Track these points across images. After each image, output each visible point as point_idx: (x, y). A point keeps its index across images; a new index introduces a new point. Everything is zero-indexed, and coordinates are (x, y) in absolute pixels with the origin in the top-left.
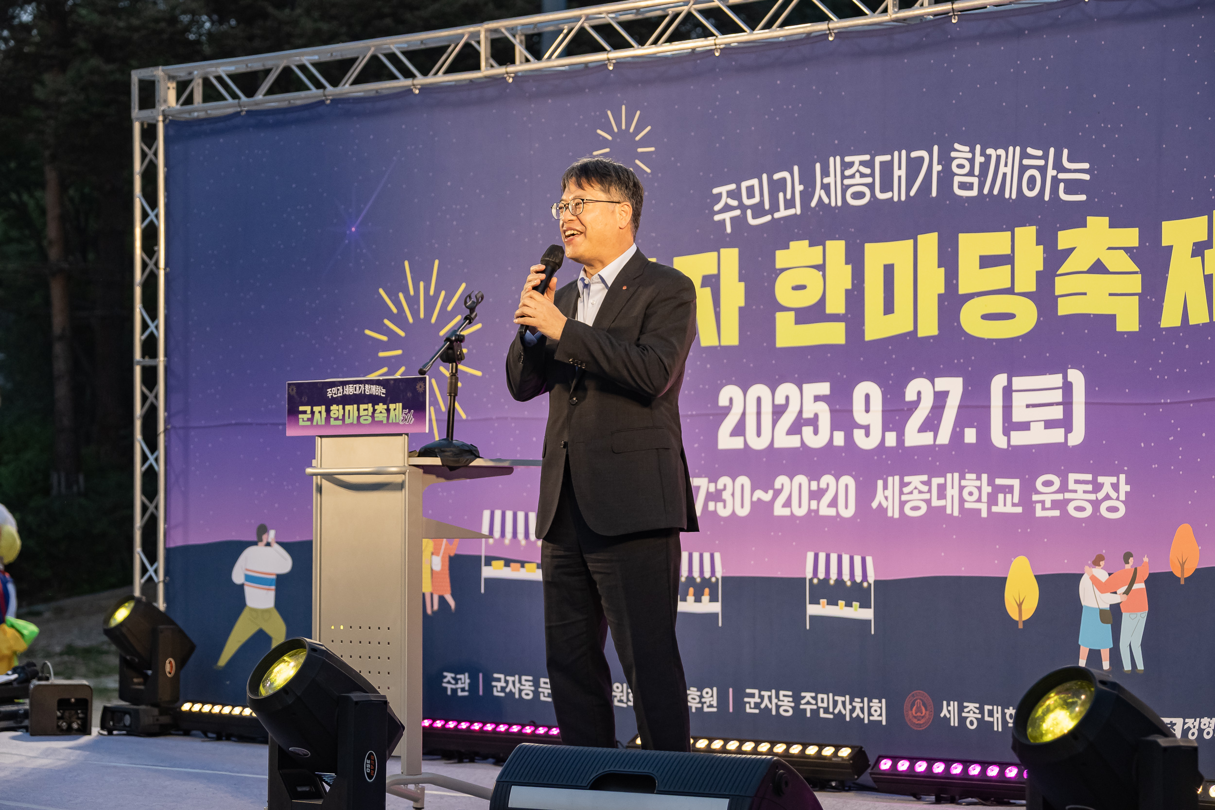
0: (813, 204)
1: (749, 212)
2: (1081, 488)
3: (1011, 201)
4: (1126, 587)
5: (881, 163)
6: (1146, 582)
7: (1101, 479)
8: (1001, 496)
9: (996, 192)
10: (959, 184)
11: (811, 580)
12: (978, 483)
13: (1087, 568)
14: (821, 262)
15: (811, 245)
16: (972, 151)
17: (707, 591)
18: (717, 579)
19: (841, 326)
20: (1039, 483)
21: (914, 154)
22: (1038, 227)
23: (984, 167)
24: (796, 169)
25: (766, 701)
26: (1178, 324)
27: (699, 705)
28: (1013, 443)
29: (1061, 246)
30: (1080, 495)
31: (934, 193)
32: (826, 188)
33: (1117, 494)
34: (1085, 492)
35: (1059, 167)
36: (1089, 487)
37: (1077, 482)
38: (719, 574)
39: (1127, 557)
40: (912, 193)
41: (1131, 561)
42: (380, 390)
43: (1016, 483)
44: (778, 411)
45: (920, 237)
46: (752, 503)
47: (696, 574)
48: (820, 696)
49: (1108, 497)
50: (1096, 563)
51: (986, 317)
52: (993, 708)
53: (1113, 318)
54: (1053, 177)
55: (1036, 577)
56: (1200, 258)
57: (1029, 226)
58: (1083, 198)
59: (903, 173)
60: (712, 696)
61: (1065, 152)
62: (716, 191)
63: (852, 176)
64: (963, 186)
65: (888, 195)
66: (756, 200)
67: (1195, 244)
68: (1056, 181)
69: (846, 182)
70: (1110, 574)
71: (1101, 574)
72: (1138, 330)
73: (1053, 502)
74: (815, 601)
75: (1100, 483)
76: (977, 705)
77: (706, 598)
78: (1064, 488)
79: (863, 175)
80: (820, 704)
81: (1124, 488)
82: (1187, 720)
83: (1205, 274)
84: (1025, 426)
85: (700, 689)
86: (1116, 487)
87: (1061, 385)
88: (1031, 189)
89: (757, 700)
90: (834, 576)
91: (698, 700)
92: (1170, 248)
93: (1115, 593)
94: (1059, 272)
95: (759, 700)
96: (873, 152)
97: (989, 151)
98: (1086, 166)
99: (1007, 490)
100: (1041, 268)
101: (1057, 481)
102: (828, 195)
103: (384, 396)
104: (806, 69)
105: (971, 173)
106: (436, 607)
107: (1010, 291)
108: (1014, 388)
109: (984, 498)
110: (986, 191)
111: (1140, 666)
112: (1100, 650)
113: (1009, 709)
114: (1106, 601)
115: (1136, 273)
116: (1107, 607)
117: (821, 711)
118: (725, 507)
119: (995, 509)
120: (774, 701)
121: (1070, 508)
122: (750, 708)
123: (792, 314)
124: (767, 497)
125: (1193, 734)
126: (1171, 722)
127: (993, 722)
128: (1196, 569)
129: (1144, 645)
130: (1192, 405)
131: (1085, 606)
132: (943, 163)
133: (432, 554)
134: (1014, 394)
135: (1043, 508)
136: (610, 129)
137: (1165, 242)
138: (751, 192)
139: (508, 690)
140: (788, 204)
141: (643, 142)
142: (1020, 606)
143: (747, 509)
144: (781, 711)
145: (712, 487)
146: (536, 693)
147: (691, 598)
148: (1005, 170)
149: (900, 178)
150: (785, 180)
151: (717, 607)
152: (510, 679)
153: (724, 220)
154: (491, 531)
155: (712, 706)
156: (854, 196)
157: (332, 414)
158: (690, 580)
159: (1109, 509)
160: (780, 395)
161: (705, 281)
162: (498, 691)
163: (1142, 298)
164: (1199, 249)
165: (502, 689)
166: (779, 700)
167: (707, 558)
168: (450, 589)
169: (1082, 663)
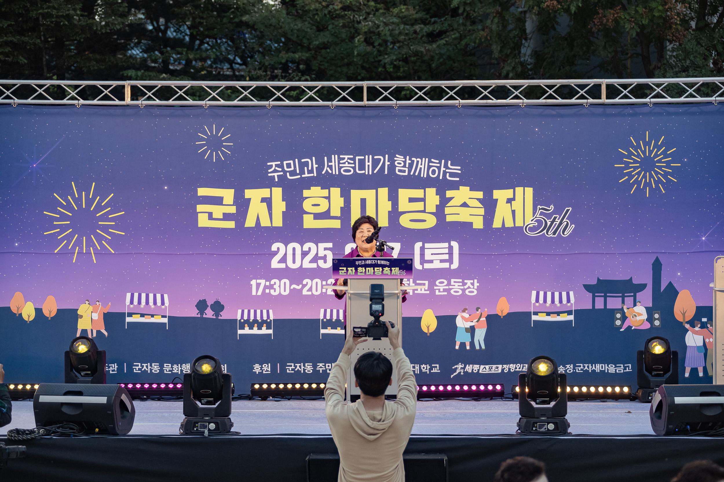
0: (323, 173)
1: (288, 174)
2: (457, 284)
3: (424, 178)
5: (359, 159)
6: (486, 318)
7: (466, 281)
8: (419, 287)
9: (416, 174)
11: (322, 320)
12: (408, 282)
13: (459, 313)
14: (328, 196)
15: (321, 189)
16: (405, 158)
17: (265, 325)
18: (271, 320)
19: (339, 221)
20: (437, 283)
21: (375, 157)
22: (436, 189)
23: (411, 165)
24: (314, 158)
25: (298, 367)
26: (500, 226)
27: (261, 371)
29: (447, 196)
30: (456, 287)
31: (386, 173)
32: (331, 167)
33: (473, 287)
34: (458, 286)
35: (446, 166)
36: (461, 284)
37: (455, 282)
38: (272, 318)
39: (477, 309)
40: (375, 172)
41: (479, 310)
43: (426, 282)
44: (304, 254)
45: (379, 189)
46: (290, 290)
47: (259, 318)
48: (327, 365)
49: (469, 288)
50: (464, 311)
51: (411, 221)
53: (471, 223)
54: (443, 171)
55: (436, 317)
56: (510, 204)
57: (432, 188)
58: (458, 179)
59: (370, 164)
60: (268, 367)
61: (449, 162)
62: (268, 164)
63: (344, 163)
64: (400, 171)
65: (363, 172)
66: (292, 169)
67: (507, 199)
68: (445, 173)
69: (341, 165)
70: (470, 315)
71: (466, 315)
73: (444, 289)
74: (325, 327)
77: (264, 328)
78: (449, 284)
79: (349, 163)
80: (327, 368)
81: (476, 284)
82: (503, 366)
83: (512, 210)
84: (431, 261)
85: (261, 364)
86: (473, 284)
87: (448, 247)
88: (434, 174)
89: (293, 367)
90: (335, 317)
91: (260, 369)
92: (497, 200)
93: (472, 322)
94: (446, 206)
96: (355, 155)
97: (413, 159)
98: (459, 168)
99: (422, 285)
100: (438, 204)
101: (446, 282)
102: (331, 170)
103: (388, 265)
104: (319, 120)
105: (404, 166)
106: (95, 335)
107: (424, 211)
108: (425, 247)
110: (412, 173)
111: (483, 347)
113: (423, 365)
114: (468, 325)
115: (482, 208)
116: (469, 327)
117: (328, 370)
118: (275, 291)
119: (416, 292)
120: (302, 367)
121: (452, 292)
122: (289, 371)
123: (312, 215)
124: (299, 287)
125: (506, 370)
126: (497, 366)
128: (508, 313)
129: (485, 340)
130: (506, 255)
131: (459, 327)
132: (391, 161)
133: (92, 312)
134: (425, 250)
135: (439, 291)
136: (206, 134)
137: (495, 197)
138: (289, 166)
139: (143, 370)
140: (310, 172)
141: (226, 141)
142: (428, 327)
143: (287, 292)
144: (306, 371)
145: (268, 283)
146: (161, 370)
147: (255, 328)
148: (421, 166)
149: (369, 166)
150: (308, 162)
151: (270, 331)
152: (145, 365)
153: (274, 176)
154: (132, 302)
155: (268, 371)
156: (345, 171)
157: (358, 271)
158: (255, 321)
159: (470, 292)
160: (306, 247)
161: (263, 200)
162: (136, 370)
163: (484, 217)
164: (509, 201)
165: (139, 369)
166: (305, 367)
167: (265, 312)
168: (104, 327)
169: (457, 347)
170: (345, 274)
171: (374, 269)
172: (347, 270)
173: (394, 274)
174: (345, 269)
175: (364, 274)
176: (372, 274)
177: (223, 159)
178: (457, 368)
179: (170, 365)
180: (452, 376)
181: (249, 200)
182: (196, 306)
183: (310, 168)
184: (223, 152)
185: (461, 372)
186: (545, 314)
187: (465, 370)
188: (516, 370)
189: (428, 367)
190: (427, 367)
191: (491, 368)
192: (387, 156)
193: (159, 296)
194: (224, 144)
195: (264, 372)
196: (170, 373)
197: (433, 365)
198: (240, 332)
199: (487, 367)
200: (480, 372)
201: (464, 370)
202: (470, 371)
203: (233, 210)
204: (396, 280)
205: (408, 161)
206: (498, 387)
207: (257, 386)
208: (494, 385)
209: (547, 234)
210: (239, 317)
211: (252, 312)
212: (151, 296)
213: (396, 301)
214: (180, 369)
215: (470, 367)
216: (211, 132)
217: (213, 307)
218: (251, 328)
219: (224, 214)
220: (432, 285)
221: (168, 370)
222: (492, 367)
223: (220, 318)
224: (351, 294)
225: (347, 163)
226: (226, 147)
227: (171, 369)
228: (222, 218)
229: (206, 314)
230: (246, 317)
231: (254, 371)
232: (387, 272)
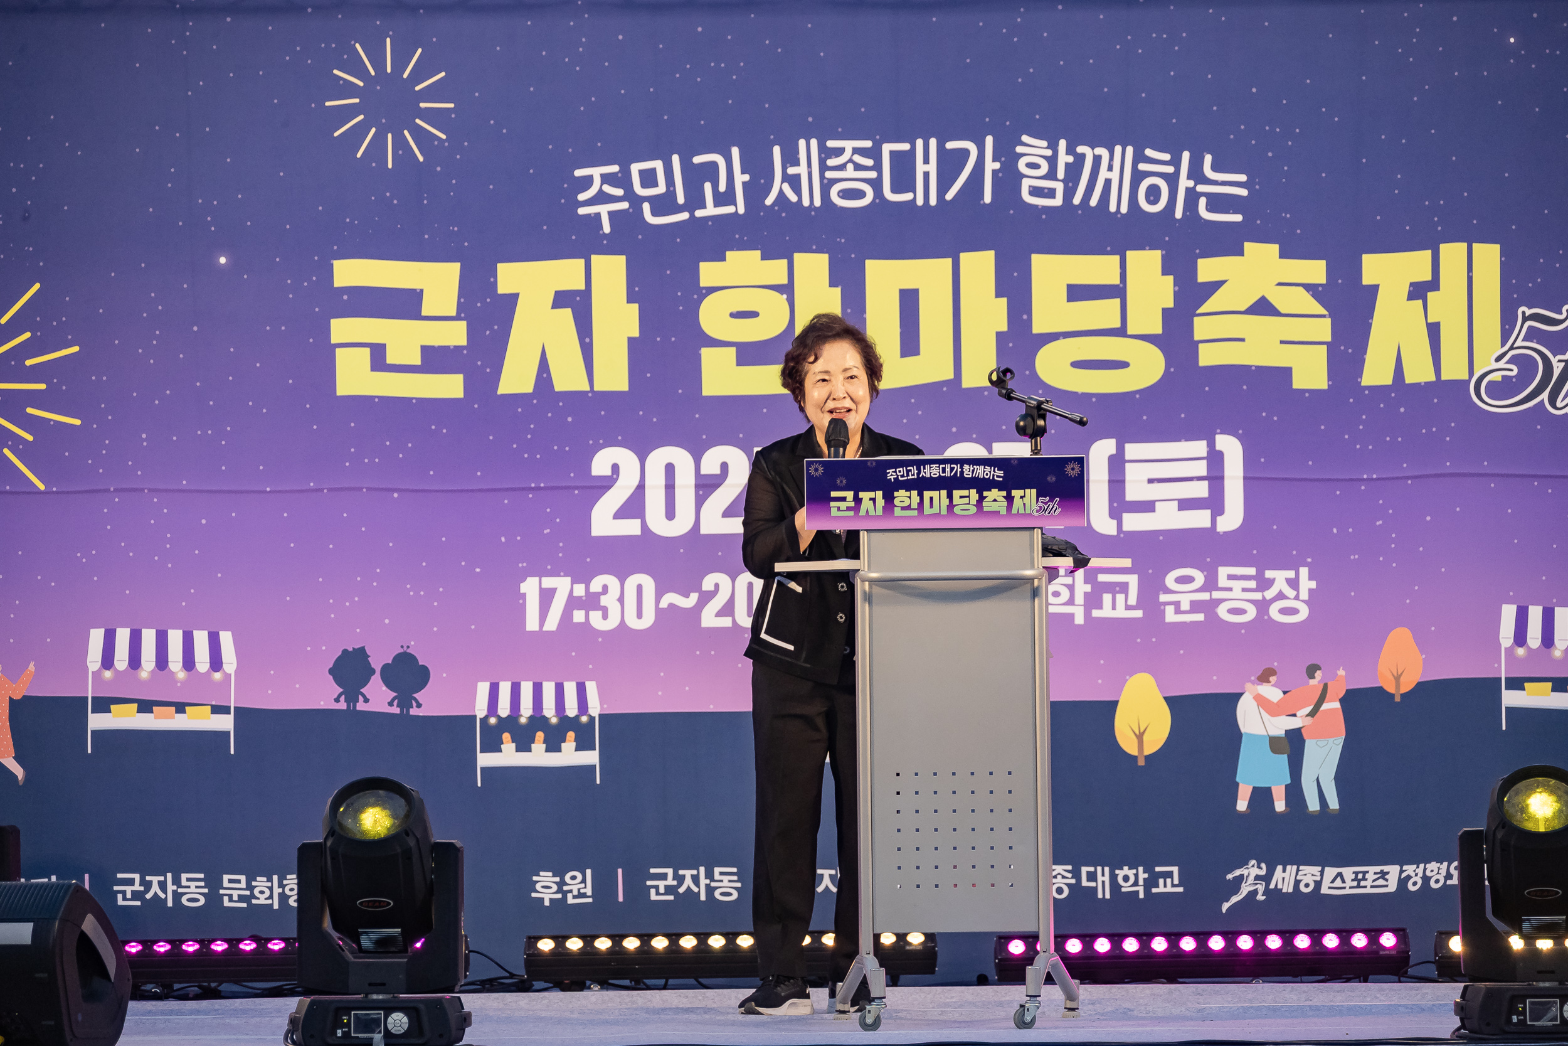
0: (769, 201)
1: (646, 207)
2: (1238, 585)
3: (1119, 216)
4: (1312, 707)
5: (893, 153)
6: (1342, 701)
7: (1269, 574)
8: (1107, 598)
9: (1094, 202)
10: (1031, 189)
12: (1069, 581)
13: (1248, 686)
14: (785, 281)
15: (763, 258)
16: (1054, 146)
17: (571, 735)
18: (592, 719)
20: (1170, 580)
21: (950, 145)
22: (1164, 252)
23: (1074, 171)
24: (735, 152)
25: (688, 881)
26: (1387, 379)
27: (559, 896)
28: (1126, 528)
29: (1201, 278)
30: (1237, 593)
31: (988, 198)
32: (794, 182)
33: (1295, 593)
34: (1244, 590)
35: (1196, 174)
36: (1252, 584)
37: (1231, 577)
38: (595, 708)
39: (1311, 671)
40: (949, 196)
41: (1318, 675)
42: (992, 473)
43: (1133, 580)
45: (964, 257)
47: (549, 710)
49: (1281, 596)
50: (1264, 678)
51: (1077, 365)
52: (1096, 869)
53: (1287, 372)
54: (1188, 189)
55: (1166, 699)
56: (1420, 302)
57: (1150, 249)
58: (1238, 218)
59: (932, 168)
60: (584, 881)
61: (1208, 159)
62: (579, 173)
63: (842, 167)
64: (1035, 192)
65: (908, 196)
66: (661, 188)
67: (1412, 284)
68: (1192, 197)
69: (829, 175)
70: (1285, 693)
71: (1272, 692)
72: (1325, 387)
73: (1192, 603)
75: (1269, 579)
76: (1069, 868)
77: (569, 746)
78: (1211, 584)
79: (858, 167)
81: (1307, 584)
82: (1405, 868)
83: (1429, 321)
84: (1148, 507)
85: (560, 872)
86: (1294, 583)
87: (1205, 455)
88: (1152, 202)
89: (670, 881)
91: (555, 888)
92: (1375, 288)
93: (1294, 715)
94: (1199, 311)
95: (675, 883)
96: (878, 137)
97: (1080, 149)
99: (1118, 589)
100: (1170, 304)
101: (1199, 578)
102: (797, 190)
103: (1001, 479)
104: (752, 16)
105: (1051, 175)
107: (1121, 332)
108: (1127, 457)
109: (1079, 599)
110: (1077, 200)
111: (1334, 804)
112: (1270, 789)
113: (1122, 869)
114: (1280, 726)
115: (1323, 316)
116: (1282, 733)
118: (605, 617)
119: (1096, 613)
120: (703, 881)
121: (1222, 611)
122: (658, 893)
123: (733, 351)
124: (689, 602)
125: (1415, 884)
126: (1382, 871)
127: (1096, 888)
128: (1419, 684)
129: (1340, 778)
130: (1410, 482)
131: (1246, 734)
132: (1003, 159)
134: (1127, 465)
135: (1178, 611)
136: (361, 72)
137: (1367, 280)
138: (649, 178)
139: (149, 896)
140: (722, 199)
141: (431, 94)
142: (1140, 737)
143: (649, 619)
144: (717, 894)
145: (580, 590)
146: (214, 898)
147: (539, 747)
148: (1109, 175)
149: (926, 175)
150: (715, 165)
151: (591, 757)
152: (155, 879)
153: (598, 215)
154: (108, 660)
155: (584, 895)
156: (846, 194)
157: (896, 502)
158: (538, 720)
159: (1283, 611)
160: (711, 462)
161: (561, 299)
162: (125, 899)
163: (1332, 348)
164: (1419, 291)
165: (136, 895)
166: (713, 880)
167: (570, 689)
168: (11, 749)
169: (1242, 805)
170: (851, 513)
171: (950, 496)
172: (858, 500)
173: (1022, 511)
174: (849, 495)
175: (915, 513)
176: (944, 511)
177: (421, 159)
178: (1241, 878)
179: (243, 878)
180: (1225, 907)
181: (514, 297)
182: (331, 671)
183: (722, 187)
184: (418, 133)
185: (1255, 892)
186: (1550, 685)
187: (1272, 886)
188: (1449, 882)
189: (1143, 876)
190: (1136, 875)
191: (1360, 876)
192: (989, 140)
193: (201, 639)
194: (422, 105)
195: (570, 900)
196: (244, 905)
197: (1158, 869)
198: (485, 760)
199: (1348, 872)
200: (1324, 890)
201: (1268, 884)
202: (1288, 888)
203: (456, 335)
204: (1027, 533)
205: (1064, 159)
206: (1388, 940)
207: (546, 945)
208: (1373, 935)
209: (1554, 406)
210: (481, 710)
211: (527, 689)
212: (175, 638)
213: (1028, 603)
214: (277, 891)
215: (1286, 875)
216: (379, 64)
217: (390, 675)
218: (524, 745)
219: (427, 351)
220: (1151, 588)
221: (235, 898)
222: (1365, 873)
223: (414, 711)
224: (872, 582)
225: (850, 166)
226: (432, 116)
227: (248, 893)
228: (419, 363)
229: (366, 700)
230: (504, 710)
231: (534, 895)
232: (994, 507)
